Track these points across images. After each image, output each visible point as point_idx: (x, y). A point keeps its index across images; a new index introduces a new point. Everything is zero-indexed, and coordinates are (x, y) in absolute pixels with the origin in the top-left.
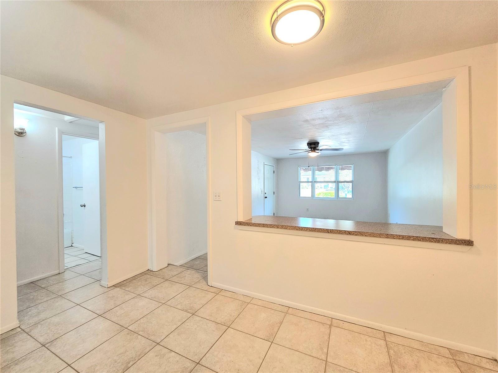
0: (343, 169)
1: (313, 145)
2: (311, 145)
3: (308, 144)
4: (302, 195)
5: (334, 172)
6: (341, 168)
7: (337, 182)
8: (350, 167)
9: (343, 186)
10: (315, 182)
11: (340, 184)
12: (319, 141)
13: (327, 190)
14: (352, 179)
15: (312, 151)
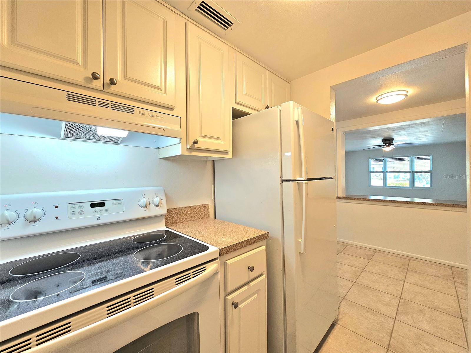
0: (418, 159)
1: (388, 141)
2: (385, 141)
3: (383, 141)
4: (372, 184)
5: (409, 162)
6: (416, 158)
7: (413, 172)
8: (428, 158)
9: (420, 176)
10: (387, 172)
11: (415, 173)
12: (394, 138)
13: (397, 181)
14: (431, 169)
15: (387, 146)
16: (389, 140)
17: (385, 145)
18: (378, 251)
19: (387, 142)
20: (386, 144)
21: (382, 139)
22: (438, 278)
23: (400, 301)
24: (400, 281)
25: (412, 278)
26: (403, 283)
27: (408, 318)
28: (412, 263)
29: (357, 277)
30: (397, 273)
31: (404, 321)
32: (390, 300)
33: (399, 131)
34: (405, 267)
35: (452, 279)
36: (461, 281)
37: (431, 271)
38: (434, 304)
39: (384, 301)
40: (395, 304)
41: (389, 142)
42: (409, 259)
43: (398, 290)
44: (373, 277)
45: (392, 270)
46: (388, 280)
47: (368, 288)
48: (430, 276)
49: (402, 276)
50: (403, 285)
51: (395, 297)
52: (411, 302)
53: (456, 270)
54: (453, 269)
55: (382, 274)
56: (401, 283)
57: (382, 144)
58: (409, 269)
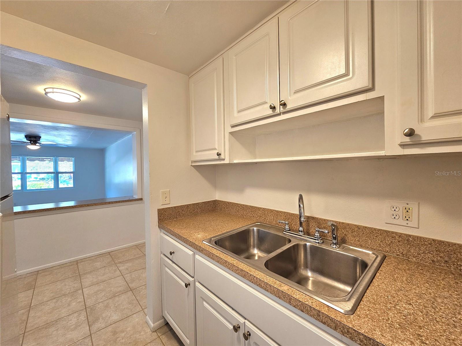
2: (30, 138)
3: (26, 137)
5: (52, 163)
6: (60, 159)
7: (57, 173)
11: (59, 174)
12: (40, 136)
14: (73, 170)
15: (32, 144)
16: (35, 138)
17: (29, 142)
18: (40, 272)
19: (32, 139)
20: (31, 141)
21: (25, 135)
22: (105, 267)
23: (86, 312)
24: (77, 291)
25: (88, 280)
26: (82, 292)
27: (100, 323)
28: (80, 266)
29: (25, 322)
30: (71, 284)
31: (98, 329)
32: (77, 319)
33: (51, 130)
34: (76, 273)
35: (113, 263)
36: (119, 261)
37: (98, 264)
38: (112, 292)
39: (72, 326)
40: (84, 319)
41: (34, 139)
42: (76, 263)
43: (80, 302)
44: (48, 307)
45: (65, 285)
46: (66, 299)
47: (48, 325)
48: (100, 270)
49: (77, 285)
50: (82, 294)
51: (81, 311)
52: (96, 305)
53: (113, 254)
54: (111, 254)
55: (57, 296)
56: (79, 292)
57: (25, 140)
58: (81, 273)
